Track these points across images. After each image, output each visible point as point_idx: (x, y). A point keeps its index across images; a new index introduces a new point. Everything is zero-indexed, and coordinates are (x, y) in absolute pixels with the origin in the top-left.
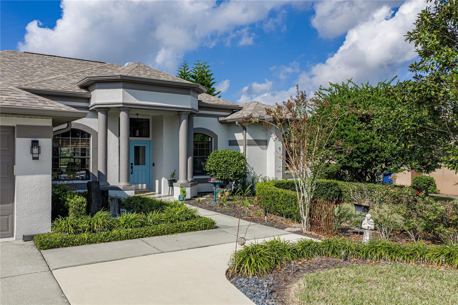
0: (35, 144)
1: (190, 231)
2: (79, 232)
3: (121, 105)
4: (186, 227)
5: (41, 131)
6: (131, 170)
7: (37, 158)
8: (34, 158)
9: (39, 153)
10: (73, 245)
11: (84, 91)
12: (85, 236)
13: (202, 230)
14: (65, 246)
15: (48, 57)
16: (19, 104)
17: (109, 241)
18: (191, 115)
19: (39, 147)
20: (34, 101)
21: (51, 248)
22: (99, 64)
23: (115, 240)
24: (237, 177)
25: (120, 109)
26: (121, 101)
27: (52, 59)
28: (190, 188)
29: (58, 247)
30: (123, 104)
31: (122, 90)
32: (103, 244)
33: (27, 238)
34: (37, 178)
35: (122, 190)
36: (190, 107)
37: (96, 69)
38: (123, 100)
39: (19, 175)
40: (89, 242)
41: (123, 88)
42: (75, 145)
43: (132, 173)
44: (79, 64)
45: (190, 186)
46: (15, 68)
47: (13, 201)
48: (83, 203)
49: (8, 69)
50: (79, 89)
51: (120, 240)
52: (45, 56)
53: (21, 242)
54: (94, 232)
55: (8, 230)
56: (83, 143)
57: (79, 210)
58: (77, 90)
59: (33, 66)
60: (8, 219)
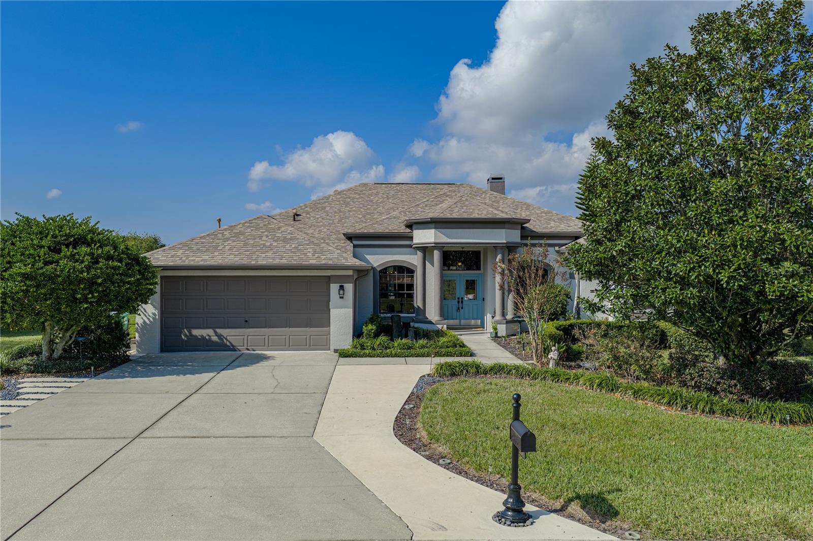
0: (342, 288)
1: (447, 356)
2: (364, 349)
3: (433, 245)
4: (443, 353)
5: (346, 279)
6: (460, 304)
7: (342, 298)
8: (340, 298)
9: (343, 294)
10: (359, 357)
11: (408, 230)
12: (367, 352)
13: (458, 356)
14: (354, 357)
15: (395, 186)
16: (330, 262)
17: (383, 357)
18: (510, 248)
19: (343, 290)
20: (341, 259)
21: (346, 357)
22: (446, 186)
23: (387, 356)
24: (552, 316)
25: (434, 248)
26: (433, 240)
27: (398, 188)
28: (505, 325)
29: (350, 357)
30: (435, 243)
31: (434, 230)
32: (379, 358)
33: (336, 351)
34: (343, 310)
35: (433, 324)
36: (505, 242)
37: (433, 199)
38: (435, 240)
39: (333, 308)
40: (370, 356)
41: (435, 228)
42: (401, 281)
43: (462, 308)
44: (425, 190)
45: (505, 322)
46: (361, 206)
47: (330, 326)
48: (372, 330)
49: (354, 209)
50: (404, 227)
51: (391, 357)
52: (393, 185)
53: (333, 353)
54: (375, 350)
55: (327, 346)
56: (408, 279)
57: (369, 335)
58: (403, 230)
59: (378, 200)
60: (327, 338)
